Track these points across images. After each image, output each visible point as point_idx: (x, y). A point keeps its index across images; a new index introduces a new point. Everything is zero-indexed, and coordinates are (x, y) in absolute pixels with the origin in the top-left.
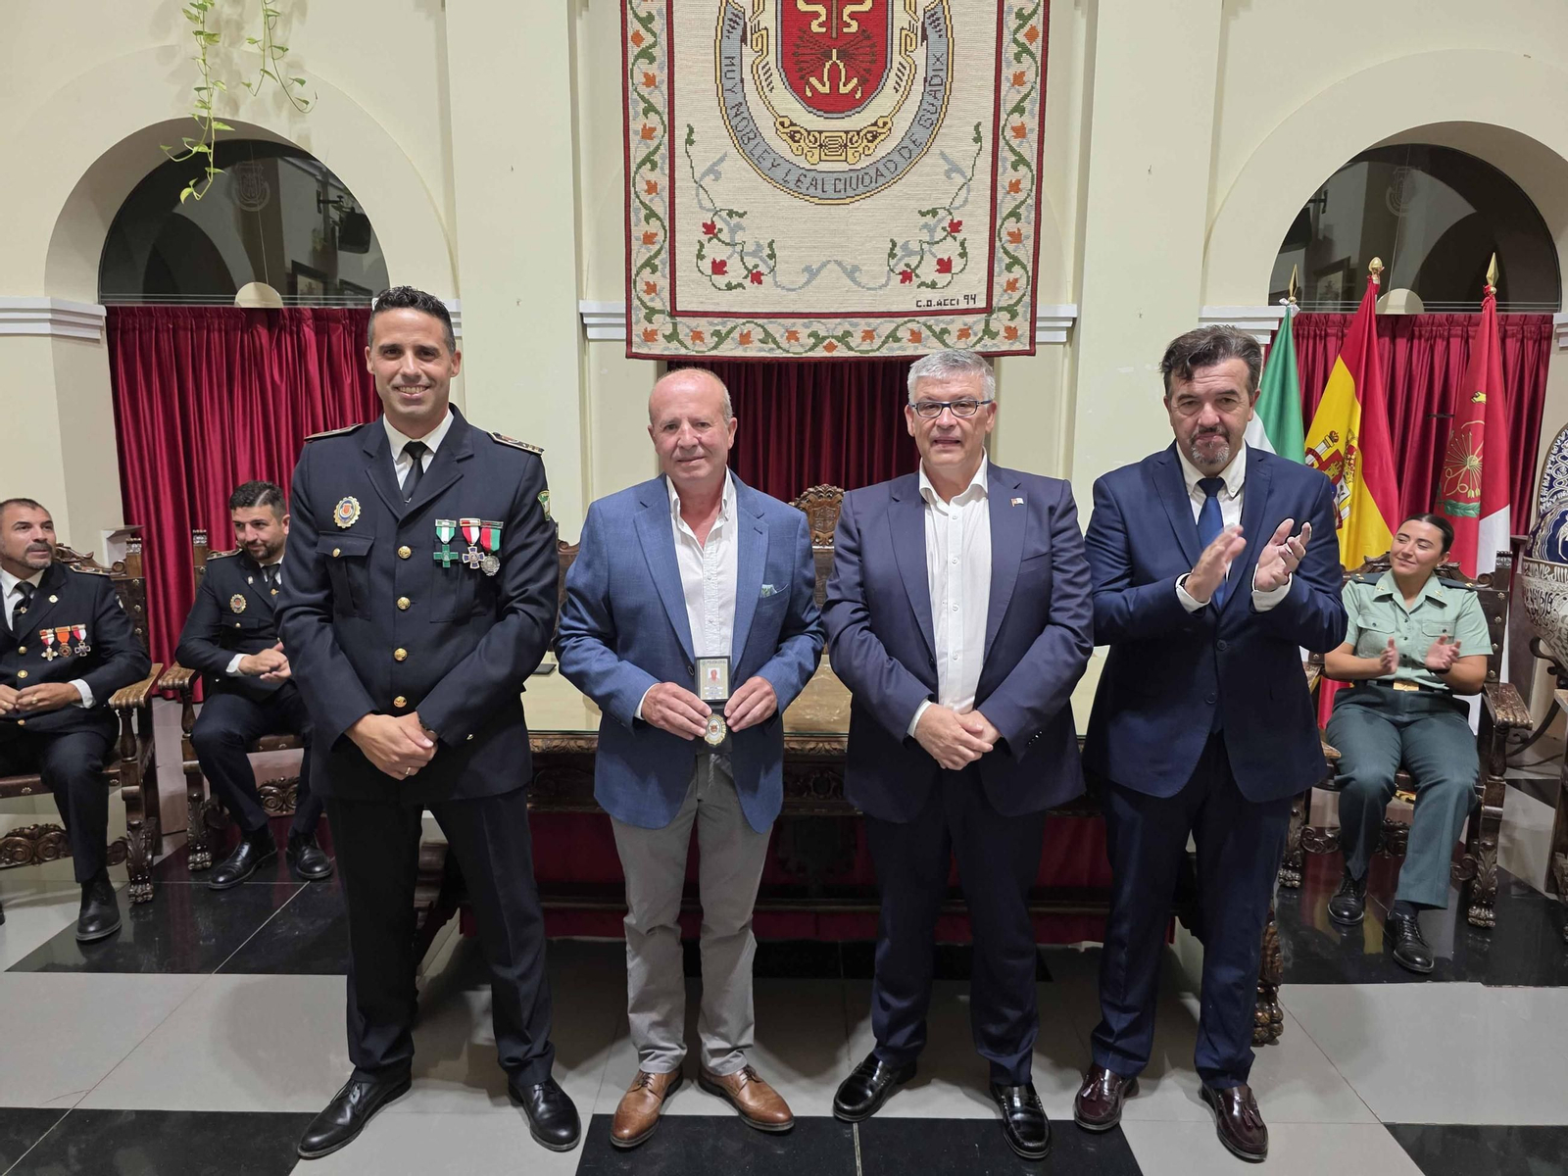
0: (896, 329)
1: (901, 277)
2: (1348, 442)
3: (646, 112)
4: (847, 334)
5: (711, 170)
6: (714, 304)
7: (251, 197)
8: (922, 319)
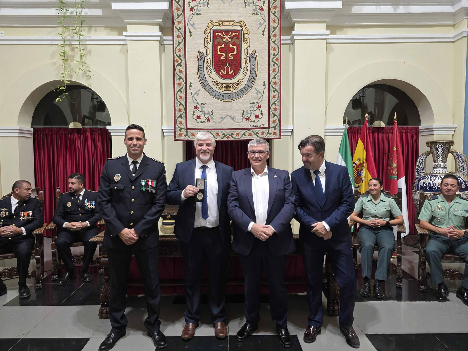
0: (245, 133)
1: (246, 119)
2: (363, 161)
3: (179, 79)
4: (232, 134)
5: (196, 93)
6: (197, 127)
7: (74, 100)
8: (251, 130)
